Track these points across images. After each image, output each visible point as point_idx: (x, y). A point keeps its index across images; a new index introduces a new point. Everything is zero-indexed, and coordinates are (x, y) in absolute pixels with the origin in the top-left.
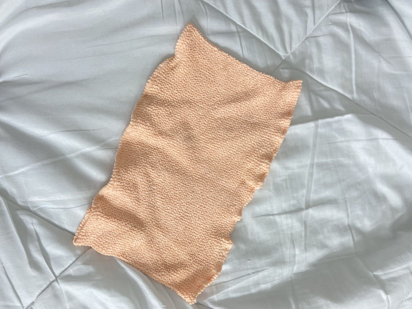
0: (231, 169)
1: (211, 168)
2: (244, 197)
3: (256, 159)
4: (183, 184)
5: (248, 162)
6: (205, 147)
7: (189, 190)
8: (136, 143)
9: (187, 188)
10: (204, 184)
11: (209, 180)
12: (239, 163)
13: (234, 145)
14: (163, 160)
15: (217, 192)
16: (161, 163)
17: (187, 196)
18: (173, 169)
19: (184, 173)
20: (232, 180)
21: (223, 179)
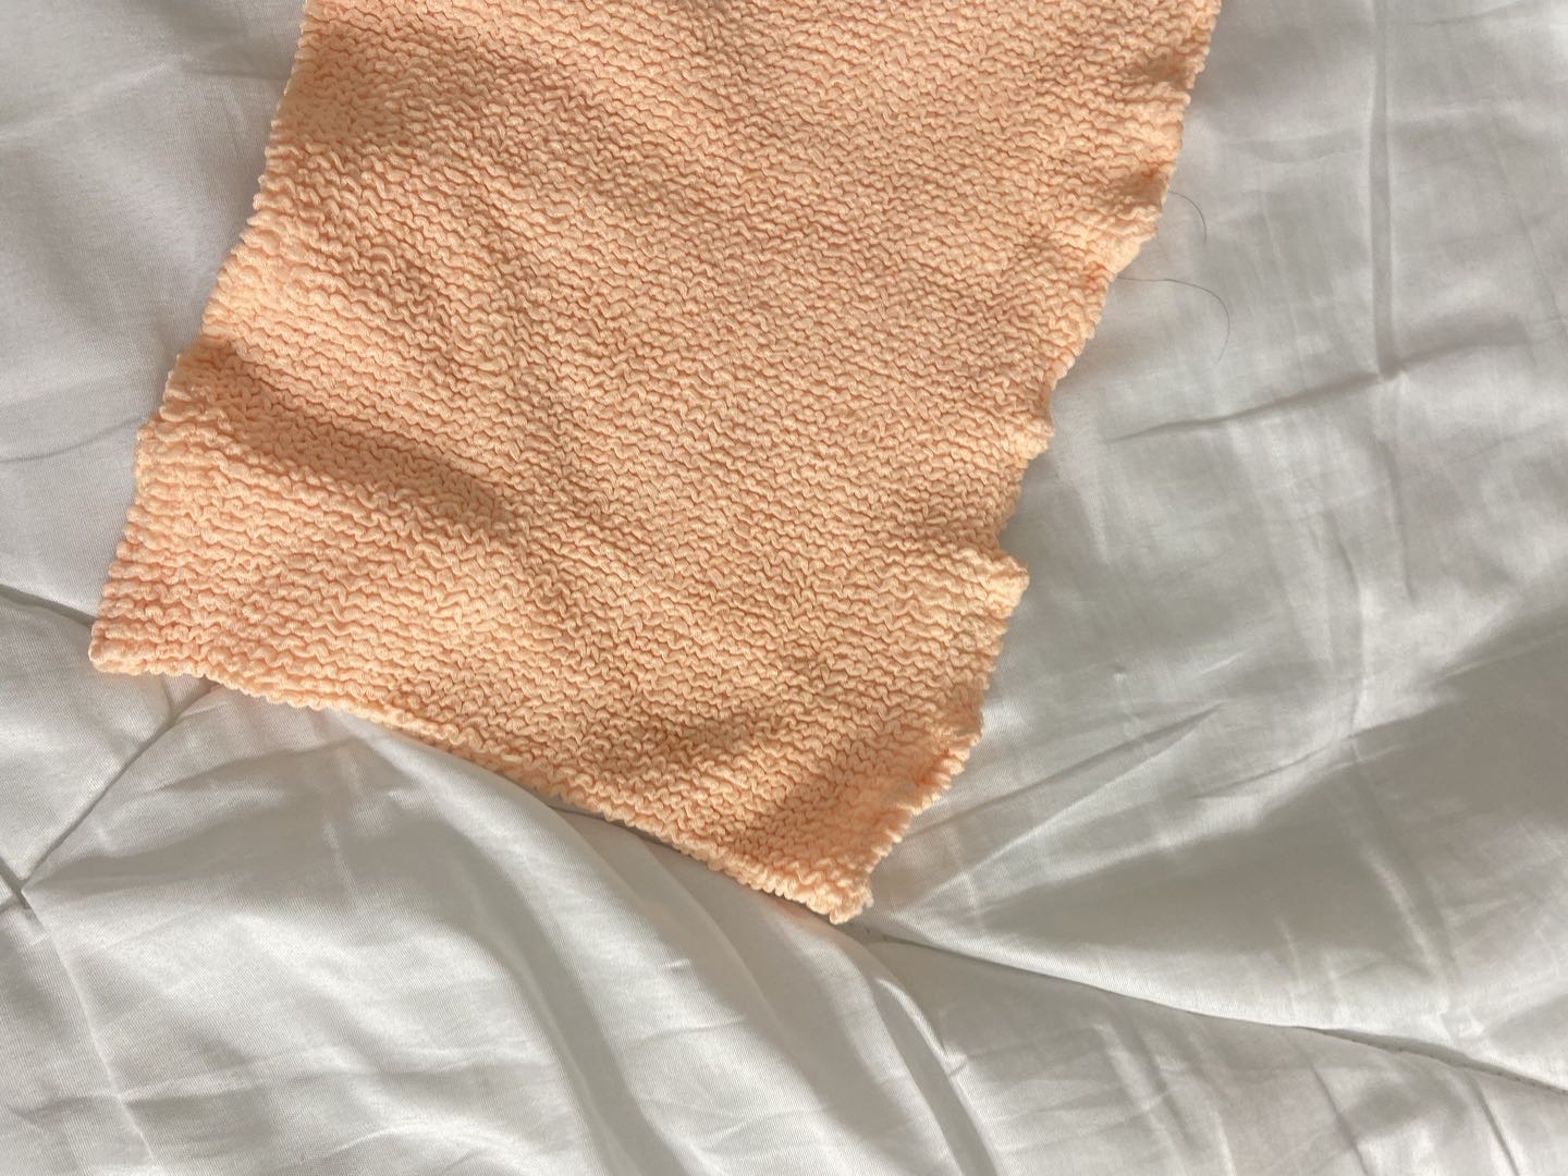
0: (964, 167)
1: (851, 167)
2: (1052, 323)
3: (1096, 93)
4: (702, 262)
5: (1055, 117)
6: (799, 46)
7: (737, 296)
8: (397, 29)
9: (728, 284)
10: (818, 258)
11: (844, 234)
12: (1003, 129)
13: (961, 25)
14: (564, 134)
15: (896, 298)
16: (556, 146)
17: (730, 330)
18: (633, 183)
19: (700, 204)
20: (978, 230)
21: (928, 225)
